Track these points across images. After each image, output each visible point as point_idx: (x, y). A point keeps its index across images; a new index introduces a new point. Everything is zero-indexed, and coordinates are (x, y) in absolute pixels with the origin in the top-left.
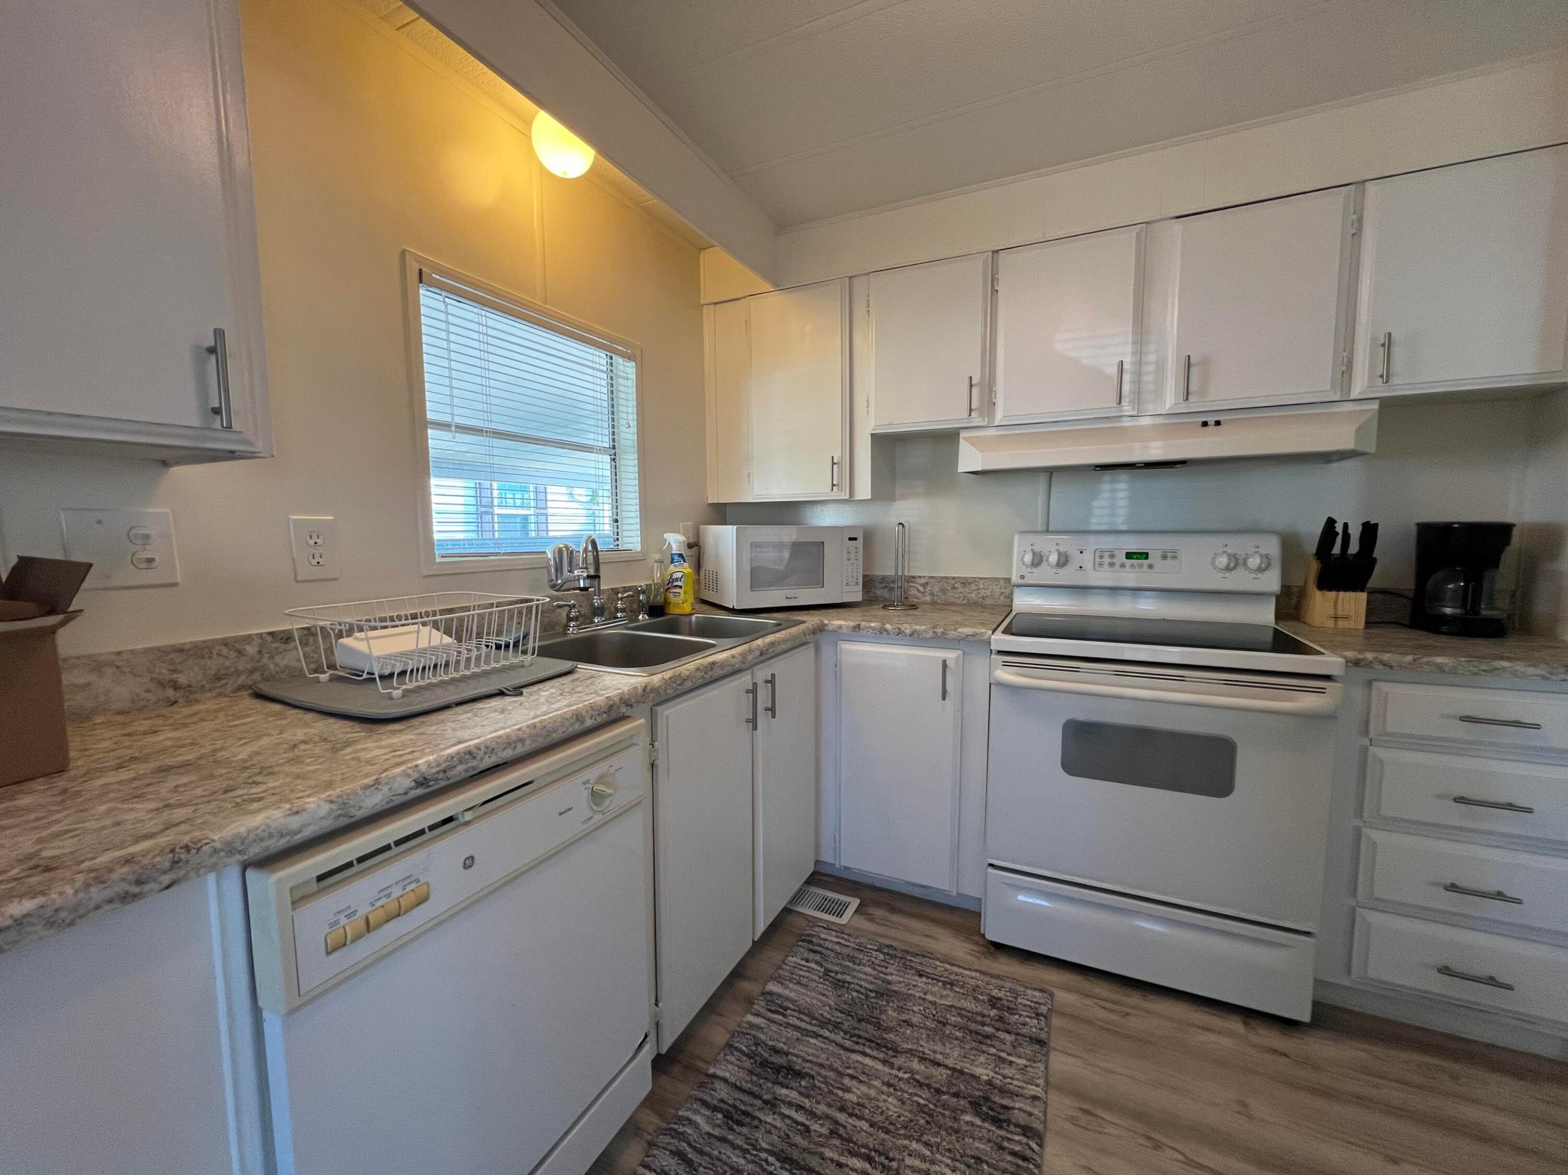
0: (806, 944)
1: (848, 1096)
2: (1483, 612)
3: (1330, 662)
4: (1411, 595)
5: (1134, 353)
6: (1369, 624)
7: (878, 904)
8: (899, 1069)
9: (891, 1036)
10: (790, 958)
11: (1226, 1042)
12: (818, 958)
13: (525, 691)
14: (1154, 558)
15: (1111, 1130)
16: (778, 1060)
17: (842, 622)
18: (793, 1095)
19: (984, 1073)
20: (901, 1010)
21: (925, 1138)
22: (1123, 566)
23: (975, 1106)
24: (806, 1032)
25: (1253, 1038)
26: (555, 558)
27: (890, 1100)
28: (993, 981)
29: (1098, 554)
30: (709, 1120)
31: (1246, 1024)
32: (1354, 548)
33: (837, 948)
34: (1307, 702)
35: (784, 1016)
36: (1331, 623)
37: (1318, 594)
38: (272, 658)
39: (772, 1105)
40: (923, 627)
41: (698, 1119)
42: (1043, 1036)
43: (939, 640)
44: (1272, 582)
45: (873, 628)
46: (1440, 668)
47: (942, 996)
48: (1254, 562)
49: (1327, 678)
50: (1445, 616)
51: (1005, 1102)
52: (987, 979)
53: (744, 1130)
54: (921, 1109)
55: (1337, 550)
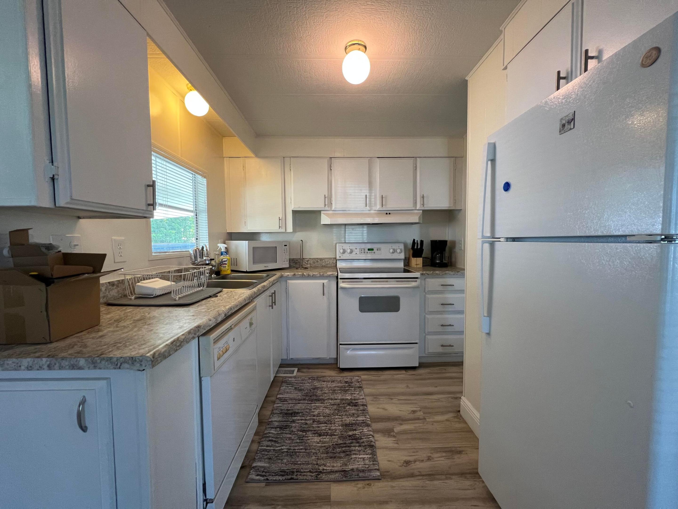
0: (285, 383)
1: (314, 413)
2: (444, 261)
3: (417, 274)
4: (430, 258)
5: (369, 193)
6: (423, 266)
7: (304, 368)
8: (326, 403)
9: (321, 397)
10: (282, 388)
11: (402, 376)
12: (291, 385)
13: (219, 295)
14: (375, 250)
15: (382, 399)
16: (290, 412)
17: (289, 273)
18: (299, 418)
19: (349, 398)
20: (322, 391)
21: (339, 414)
22: (367, 253)
23: (349, 404)
24: (296, 403)
25: (408, 373)
26: (194, 254)
27: (326, 410)
28: (345, 378)
29: (361, 249)
30: (275, 431)
31: (406, 371)
32: (419, 247)
33: (296, 382)
34: (413, 284)
35: (287, 402)
36: (415, 266)
37: (413, 259)
38: (109, 292)
39: (293, 421)
40: (317, 273)
41: (272, 431)
42: (361, 386)
43: (322, 277)
44: (402, 256)
45: (300, 275)
46: (437, 274)
47: (332, 385)
48: (399, 251)
49: (417, 278)
50: (437, 263)
51: (356, 401)
52: (343, 378)
53: (288, 429)
54: (335, 410)
55: (416, 247)
